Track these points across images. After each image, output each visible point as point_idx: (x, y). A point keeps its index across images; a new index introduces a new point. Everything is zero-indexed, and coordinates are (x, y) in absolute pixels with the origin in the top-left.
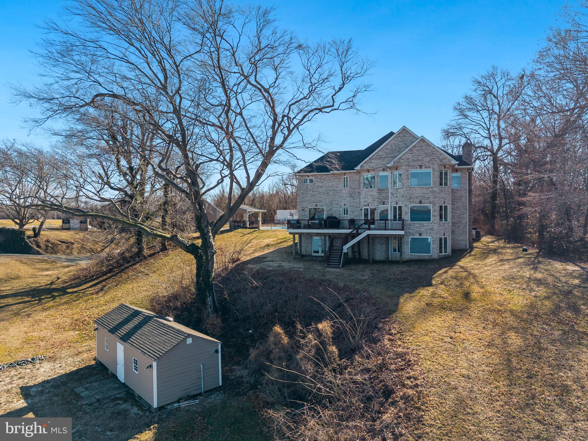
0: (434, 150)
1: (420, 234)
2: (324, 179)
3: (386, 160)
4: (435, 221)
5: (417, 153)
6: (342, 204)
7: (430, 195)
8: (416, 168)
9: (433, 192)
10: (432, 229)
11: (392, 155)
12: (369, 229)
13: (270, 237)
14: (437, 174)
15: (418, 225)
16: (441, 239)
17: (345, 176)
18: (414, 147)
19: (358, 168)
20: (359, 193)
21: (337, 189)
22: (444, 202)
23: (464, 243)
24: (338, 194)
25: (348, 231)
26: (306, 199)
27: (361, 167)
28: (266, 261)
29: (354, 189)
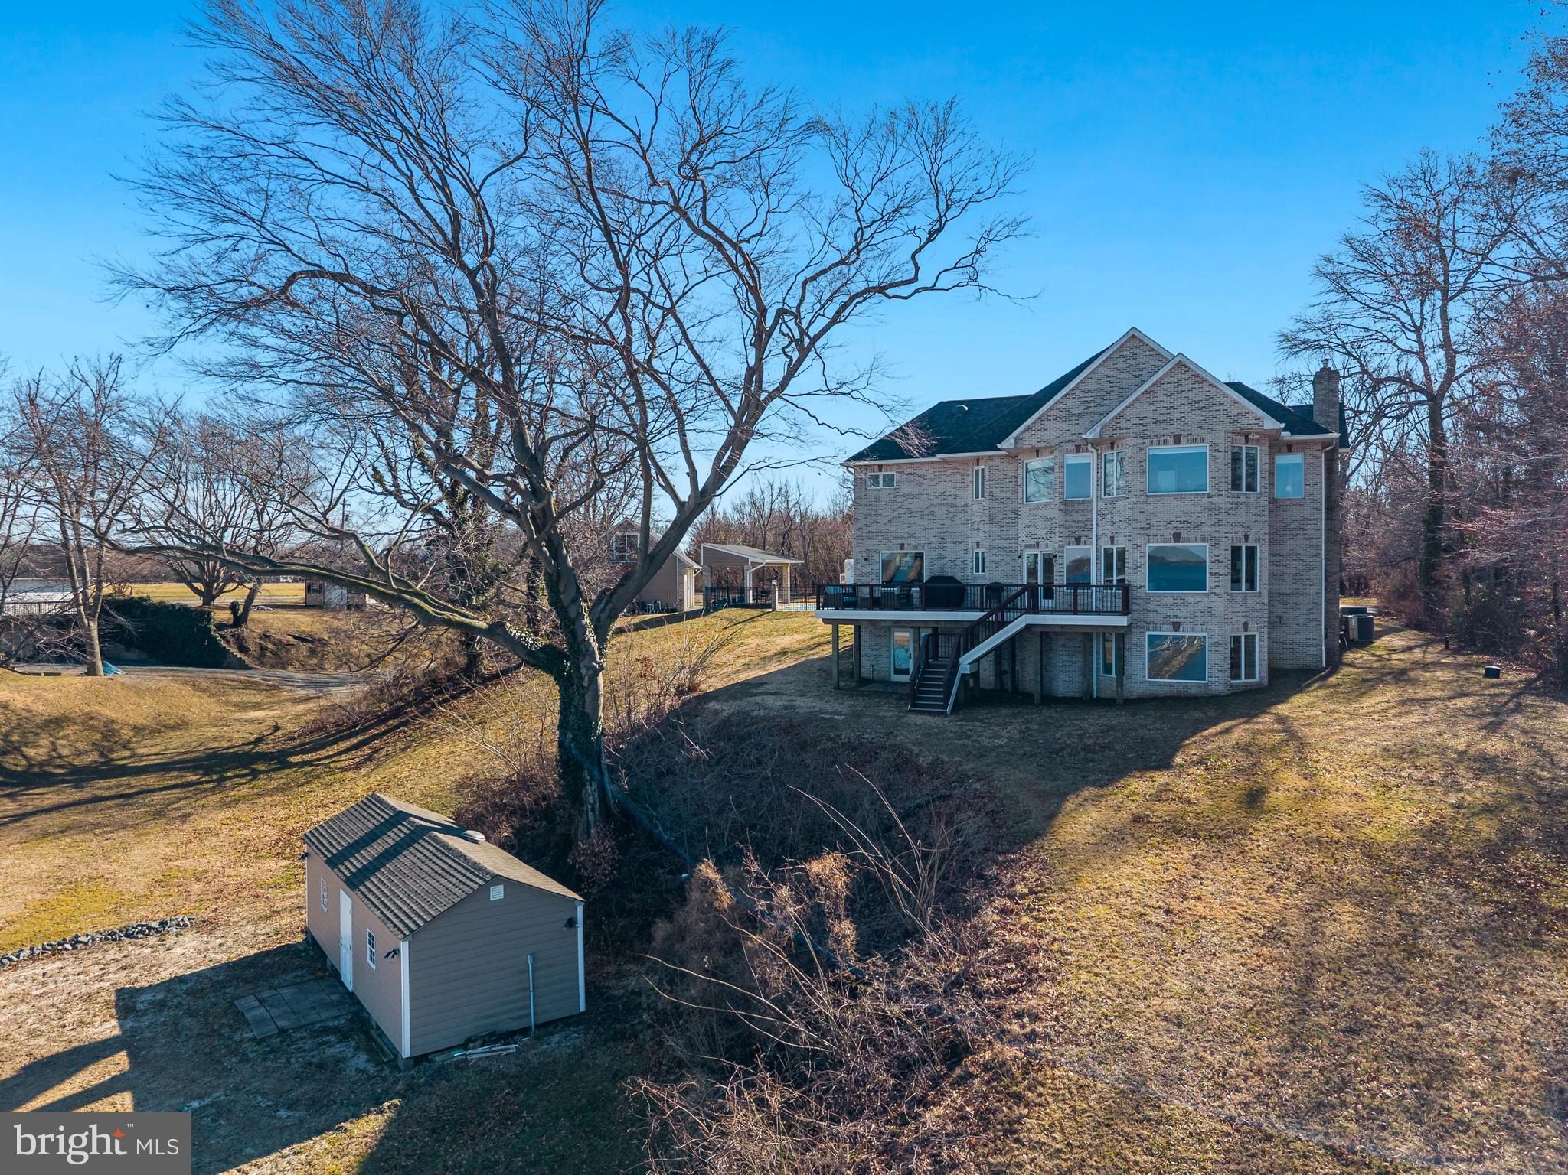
0: (1214, 392)
1: (1176, 627)
2: (923, 476)
3: (1086, 420)
4: (1217, 590)
5: (1167, 401)
6: (972, 541)
7: (1203, 517)
8: (1165, 442)
9: (1213, 508)
10: (1210, 611)
11: (1100, 409)
12: (1034, 609)
13: (796, 631)
14: (1224, 459)
15: (1169, 601)
16: (1236, 640)
17: (980, 468)
18: (1159, 383)
19: (1008, 443)
20: (1015, 512)
21: (958, 502)
22: (1246, 537)
23: (1312, 650)
24: (960, 515)
25: (974, 616)
26: (873, 529)
27: (1016, 441)
28: (760, 694)
29: (1002, 501)
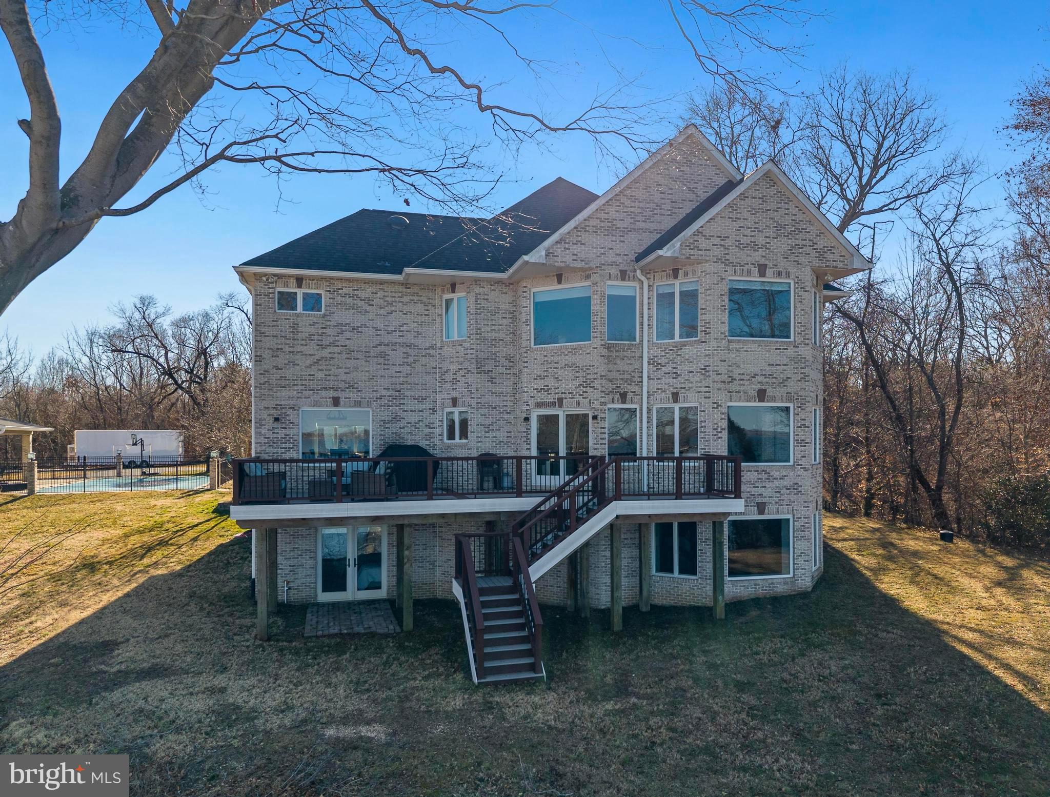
1: (763, 508)
2: (368, 301)
3: (632, 239)
4: (803, 462)
5: (751, 220)
7: (790, 371)
8: (749, 273)
9: (799, 361)
10: (795, 488)
11: (650, 226)
14: (809, 300)
15: (753, 476)
17: (454, 296)
19: (533, 256)
20: (510, 358)
21: (420, 342)
22: (817, 398)
24: (424, 360)
25: (518, 504)
26: (289, 373)
27: (547, 254)
29: (493, 342)
